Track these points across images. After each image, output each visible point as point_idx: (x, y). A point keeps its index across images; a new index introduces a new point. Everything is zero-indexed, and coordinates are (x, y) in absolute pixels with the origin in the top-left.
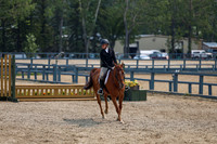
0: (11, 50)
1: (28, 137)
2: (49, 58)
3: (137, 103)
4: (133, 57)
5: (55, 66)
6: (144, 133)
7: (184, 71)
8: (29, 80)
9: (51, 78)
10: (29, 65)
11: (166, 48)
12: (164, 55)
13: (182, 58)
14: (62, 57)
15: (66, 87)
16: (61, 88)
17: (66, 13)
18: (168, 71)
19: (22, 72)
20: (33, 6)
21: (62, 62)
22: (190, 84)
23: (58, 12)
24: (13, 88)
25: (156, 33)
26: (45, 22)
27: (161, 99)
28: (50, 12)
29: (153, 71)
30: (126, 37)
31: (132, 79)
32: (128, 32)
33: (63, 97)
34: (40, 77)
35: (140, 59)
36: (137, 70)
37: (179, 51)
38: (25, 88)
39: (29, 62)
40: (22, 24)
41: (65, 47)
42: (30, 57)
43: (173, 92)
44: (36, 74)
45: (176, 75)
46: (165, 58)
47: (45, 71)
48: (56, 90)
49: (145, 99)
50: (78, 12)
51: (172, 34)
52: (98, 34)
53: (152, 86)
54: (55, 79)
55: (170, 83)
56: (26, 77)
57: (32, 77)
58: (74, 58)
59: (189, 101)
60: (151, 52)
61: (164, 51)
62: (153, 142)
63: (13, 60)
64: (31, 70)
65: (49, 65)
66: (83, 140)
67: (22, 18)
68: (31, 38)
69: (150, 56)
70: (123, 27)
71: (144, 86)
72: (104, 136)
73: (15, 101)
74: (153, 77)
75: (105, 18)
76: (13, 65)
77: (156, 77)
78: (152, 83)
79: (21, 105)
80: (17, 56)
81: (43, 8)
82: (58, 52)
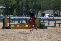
0: (9, 14)
1: (14, 39)
2: (20, 16)
3: (45, 29)
4: (43, 16)
5: (21, 19)
6: (47, 38)
7: (58, 20)
8: (14, 23)
9: (20, 22)
10: (14, 18)
11: (53, 14)
12: (52, 15)
13: (57, 16)
14: (24, 16)
15: (25, 25)
16: (23, 25)
17: (25, 4)
18: (53, 20)
19: (12, 20)
20: (15, 2)
21: (24, 18)
22: (60, 24)
23: (22, 3)
24: (10, 25)
25: (50, 9)
26: (19, 6)
27: (51, 28)
28: (20, 3)
29: (49, 20)
30: (42, 11)
31: (43, 22)
32: (42, 9)
33: (24, 28)
34: (17, 22)
35: (45, 17)
36: (45, 20)
37: (56, 14)
38: (13, 25)
39: (14, 17)
40: (12, 7)
41: (24, 13)
42: (15, 16)
43: (55, 26)
44: (16, 21)
45: (56, 21)
46: (52, 17)
47: (19, 20)
48: (22, 26)
49: (47, 28)
50: (28, 3)
51: (55, 10)
52: (34, 10)
53: (49, 24)
54: (21, 22)
55: (54, 24)
56: (13, 22)
57: (15, 22)
58: (27, 16)
59: (59, 29)
60: (49, 15)
61: (52, 14)
62: (49, 40)
63: (10, 17)
64: (15, 20)
65: (20, 18)
66: (29, 40)
67: (12, 5)
68: (15, 11)
69: (48, 16)
70: (41, 7)
71: (47, 24)
72: (35, 39)
73: (10, 29)
74: (49, 22)
75: (36, 5)
76: (10, 18)
77: (50, 22)
78: (49, 23)
79: (12, 30)
80: (11, 16)
81: (18, 2)
82: (22, 15)
